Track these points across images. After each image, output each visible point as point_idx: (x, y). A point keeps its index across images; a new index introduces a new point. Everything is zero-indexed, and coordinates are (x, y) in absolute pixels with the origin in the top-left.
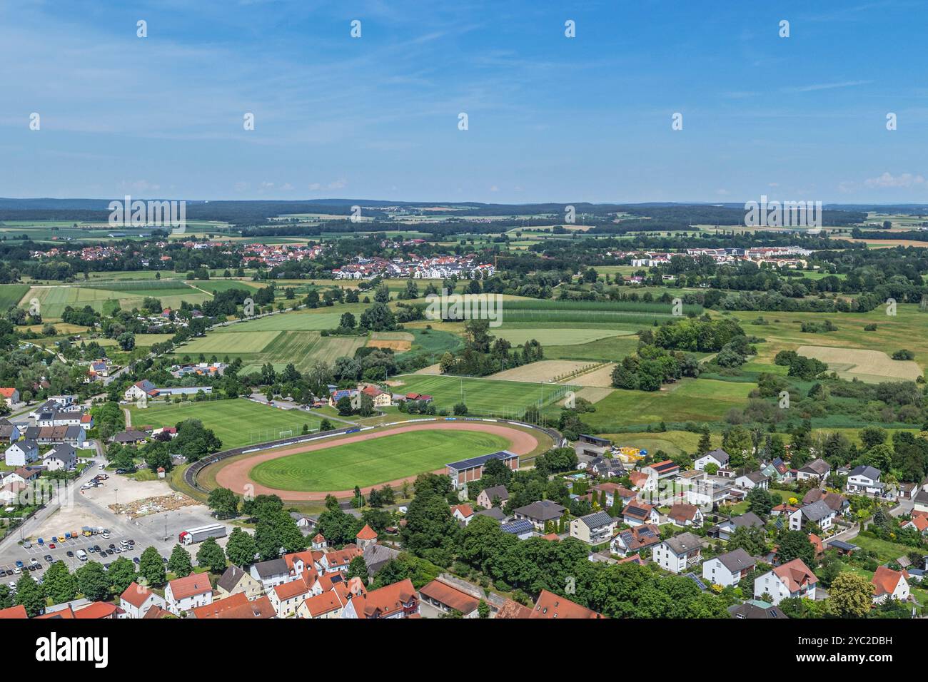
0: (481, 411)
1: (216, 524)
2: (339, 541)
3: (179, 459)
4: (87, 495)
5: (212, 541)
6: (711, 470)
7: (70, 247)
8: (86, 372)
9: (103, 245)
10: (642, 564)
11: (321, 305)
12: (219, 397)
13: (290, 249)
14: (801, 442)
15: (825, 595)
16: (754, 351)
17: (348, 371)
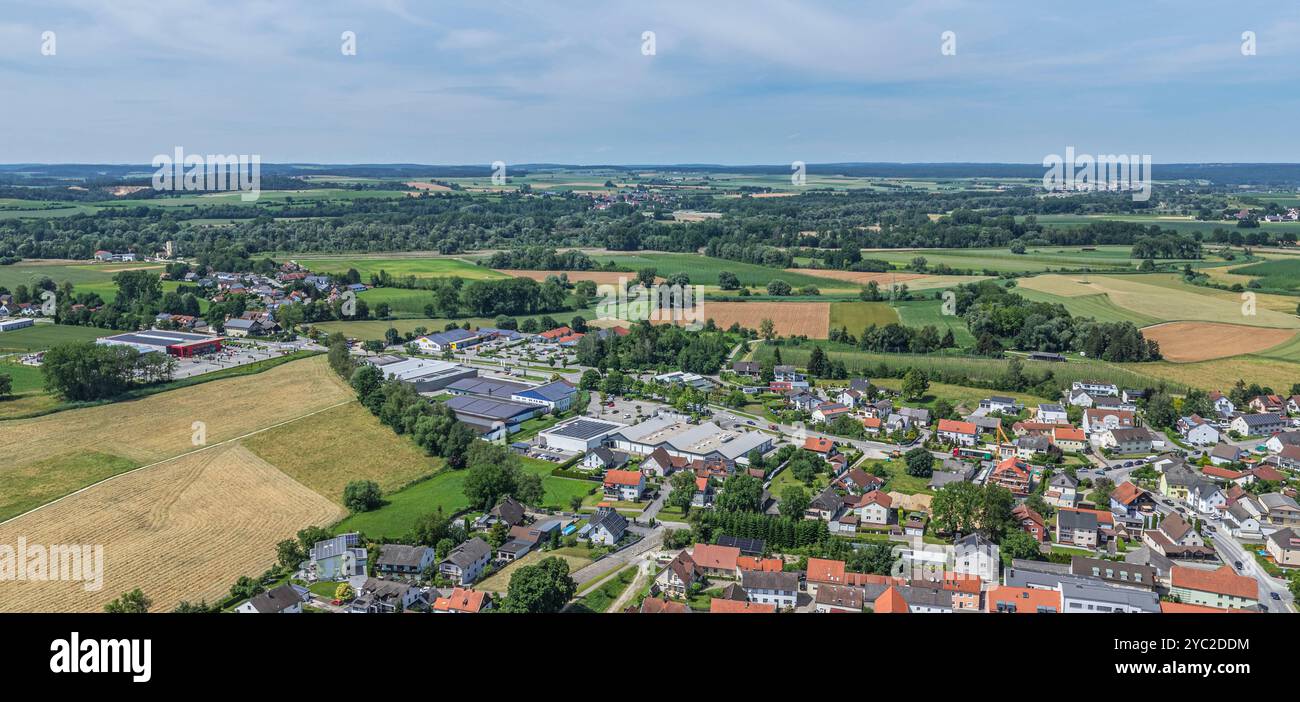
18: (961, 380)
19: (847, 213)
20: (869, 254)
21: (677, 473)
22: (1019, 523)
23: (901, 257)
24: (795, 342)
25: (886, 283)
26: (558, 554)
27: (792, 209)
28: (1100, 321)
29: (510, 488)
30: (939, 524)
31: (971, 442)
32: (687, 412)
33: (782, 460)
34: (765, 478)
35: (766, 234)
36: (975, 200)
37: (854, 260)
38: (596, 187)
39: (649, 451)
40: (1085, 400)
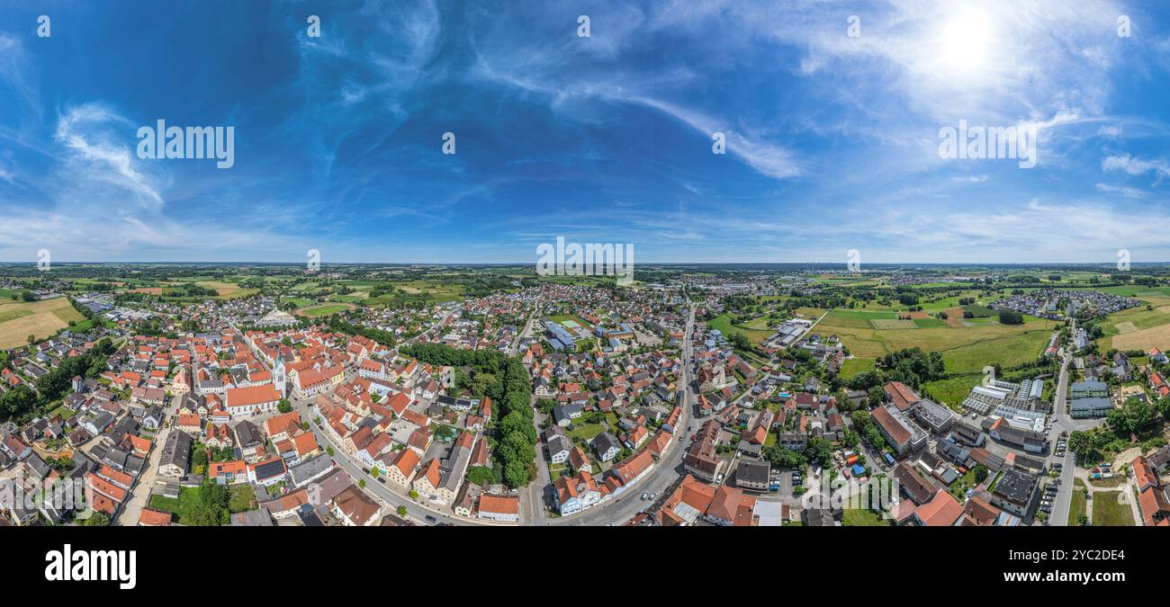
0: (345, 302)
1: (295, 321)
3: (289, 309)
4: (274, 314)
5: (295, 324)
7: (272, 271)
8: (274, 292)
9: (278, 271)
10: (375, 329)
11: (316, 282)
12: (297, 298)
13: (310, 272)
17: (320, 294)
18: (185, 301)
19: (165, 271)
20: (169, 279)
21: (132, 322)
22: (198, 327)
23: (175, 279)
24: (156, 296)
25: (172, 284)
26: (109, 337)
27: (155, 270)
28: (209, 289)
29: (100, 324)
30: (183, 329)
31: (188, 313)
32: (135, 310)
33: (153, 319)
34: (150, 322)
35: (149, 275)
36: (187, 269)
37: (166, 280)
38: (117, 266)
39: (127, 317)
40: (207, 304)
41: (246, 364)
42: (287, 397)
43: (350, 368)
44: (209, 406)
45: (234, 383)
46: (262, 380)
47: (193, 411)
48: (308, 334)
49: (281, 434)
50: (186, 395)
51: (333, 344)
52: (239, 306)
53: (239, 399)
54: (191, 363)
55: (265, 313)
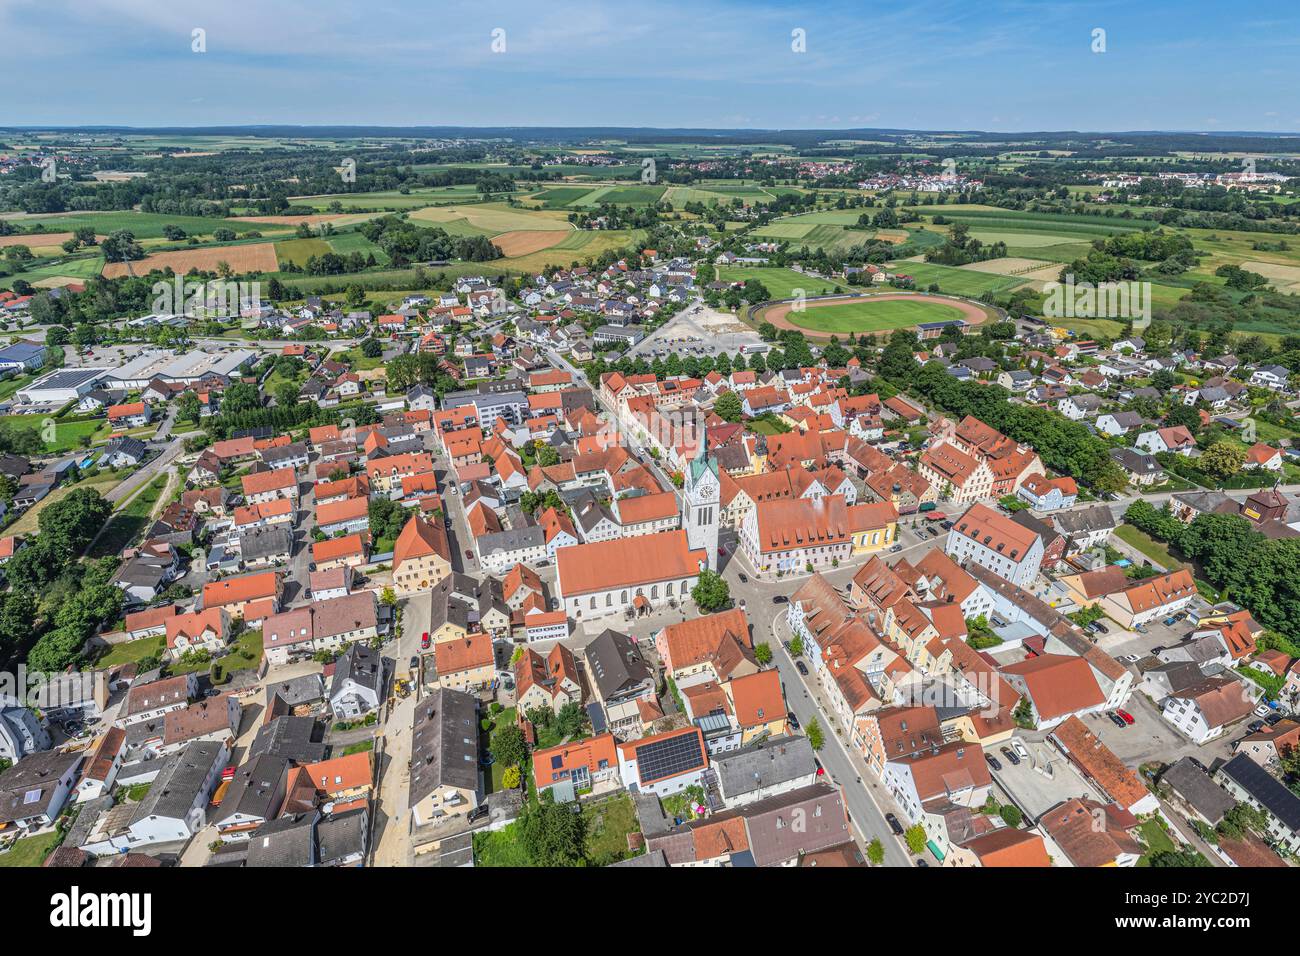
0: (949, 290)
1: (762, 344)
2: (835, 364)
3: (744, 303)
4: (691, 318)
5: (758, 353)
6: (1126, 352)
7: (691, 162)
8: (696, 244)
9: (712, 161)
10: (1048, 409)
11: (847, 208)
12: (773, 266)
13: (832, 166)
14: (1218, 339)
15: (1199, 455)
16: (1197, 263)
17: (859, 255)
18: (386, 287)
19: (267, 169)
20: (295, 201)
21: (178, 395)
22: (443, 372)
23: (321, 202)
25: (315, 223)
26: (83, 486)
27: (217, 166)
28: (466, 236)
30: (394, 384)
31: (403, 327)
32: (170, 346)
33: (268, 367)
34: (258, 382)
35: (198, 189)
36: (366, 155)
37: (284, 207)
39: (145, 384)
40: (466, 289)
41: (606, 474)
42: (721, 568)
43: (919, 518)
44: (513, 603)
45: (575, 533)
46: (653, 520)
47: (470, 627)
48: (798, 390)
49: (699, 667)
50: (443, 587)
51: (877, 433)
52: (576, 294)
53: (592, 572)
54: (440, 489)
55: (661, 318)
